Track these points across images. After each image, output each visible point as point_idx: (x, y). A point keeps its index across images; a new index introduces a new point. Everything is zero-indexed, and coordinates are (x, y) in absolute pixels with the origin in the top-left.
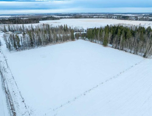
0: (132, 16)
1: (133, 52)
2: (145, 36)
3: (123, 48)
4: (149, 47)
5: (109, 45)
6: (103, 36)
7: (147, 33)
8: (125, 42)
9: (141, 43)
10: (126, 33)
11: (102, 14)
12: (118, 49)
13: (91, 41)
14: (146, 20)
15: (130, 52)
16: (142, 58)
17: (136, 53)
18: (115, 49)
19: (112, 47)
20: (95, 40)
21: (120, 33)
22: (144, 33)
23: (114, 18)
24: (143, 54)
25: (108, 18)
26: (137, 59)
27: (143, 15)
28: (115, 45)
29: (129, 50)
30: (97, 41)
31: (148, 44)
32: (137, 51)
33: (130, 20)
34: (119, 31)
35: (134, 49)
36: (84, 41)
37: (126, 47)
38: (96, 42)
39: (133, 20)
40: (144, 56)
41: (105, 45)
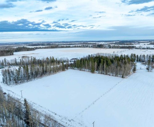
0: (105, 44)
1: (114, 75)
2: (120, 63)
3: (107, 73)
4: (124, 70)
5: (96, 72)
6: (91, 65)
7: (121, 61)
8: (108, 68)
9: (119, 68)
10: (107, 62)
11: (77, 43)
12: (103, 74)
13: (80, 70)
14: (117, 47)
15: (113, 76)
16: (122, 79)
17: (116, 75)
18: (101, 75)
19: (99, 73)
20: (83, 69)
21: (103, 62)
22: (119, 60)
23: (90, 47)
24: (122, 76)
25: (85, 47)
26: (118, 79)
27: (114, 42)
28: (101, 71)
29: (112, 74)
30: (85, 69)
31: (123, 69)
32: (117, 74)
33: (104, 48)
34: (102, 60)
35: (115, 73)
36: (74, 70)
37: (109, 72)
38: (84, 71)
39: (107, 48)
40: (123, 77)
41: (93, 72)
